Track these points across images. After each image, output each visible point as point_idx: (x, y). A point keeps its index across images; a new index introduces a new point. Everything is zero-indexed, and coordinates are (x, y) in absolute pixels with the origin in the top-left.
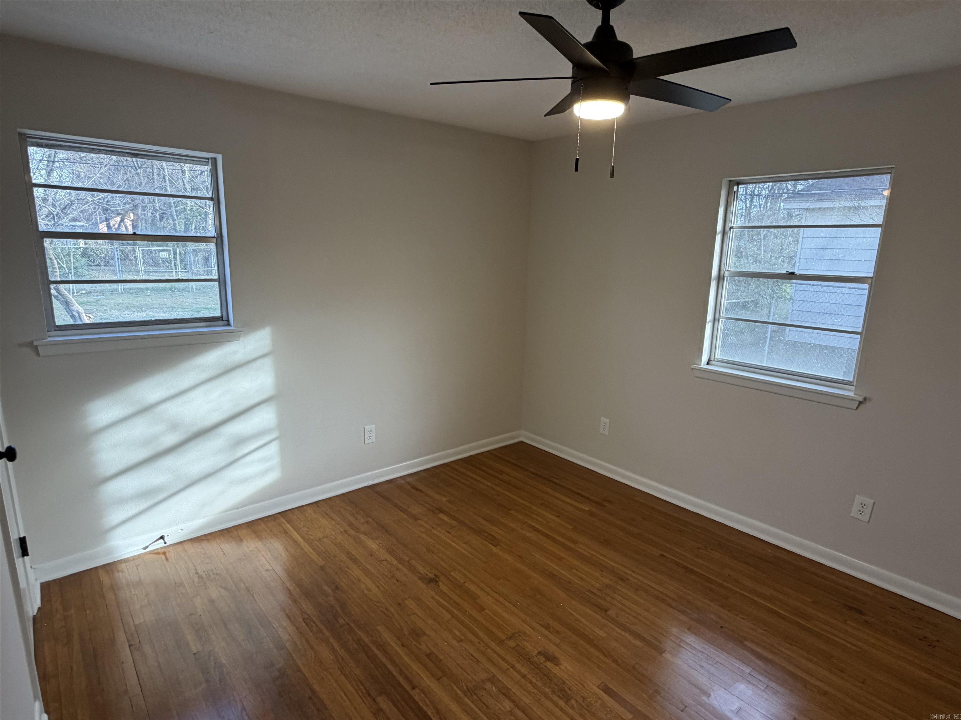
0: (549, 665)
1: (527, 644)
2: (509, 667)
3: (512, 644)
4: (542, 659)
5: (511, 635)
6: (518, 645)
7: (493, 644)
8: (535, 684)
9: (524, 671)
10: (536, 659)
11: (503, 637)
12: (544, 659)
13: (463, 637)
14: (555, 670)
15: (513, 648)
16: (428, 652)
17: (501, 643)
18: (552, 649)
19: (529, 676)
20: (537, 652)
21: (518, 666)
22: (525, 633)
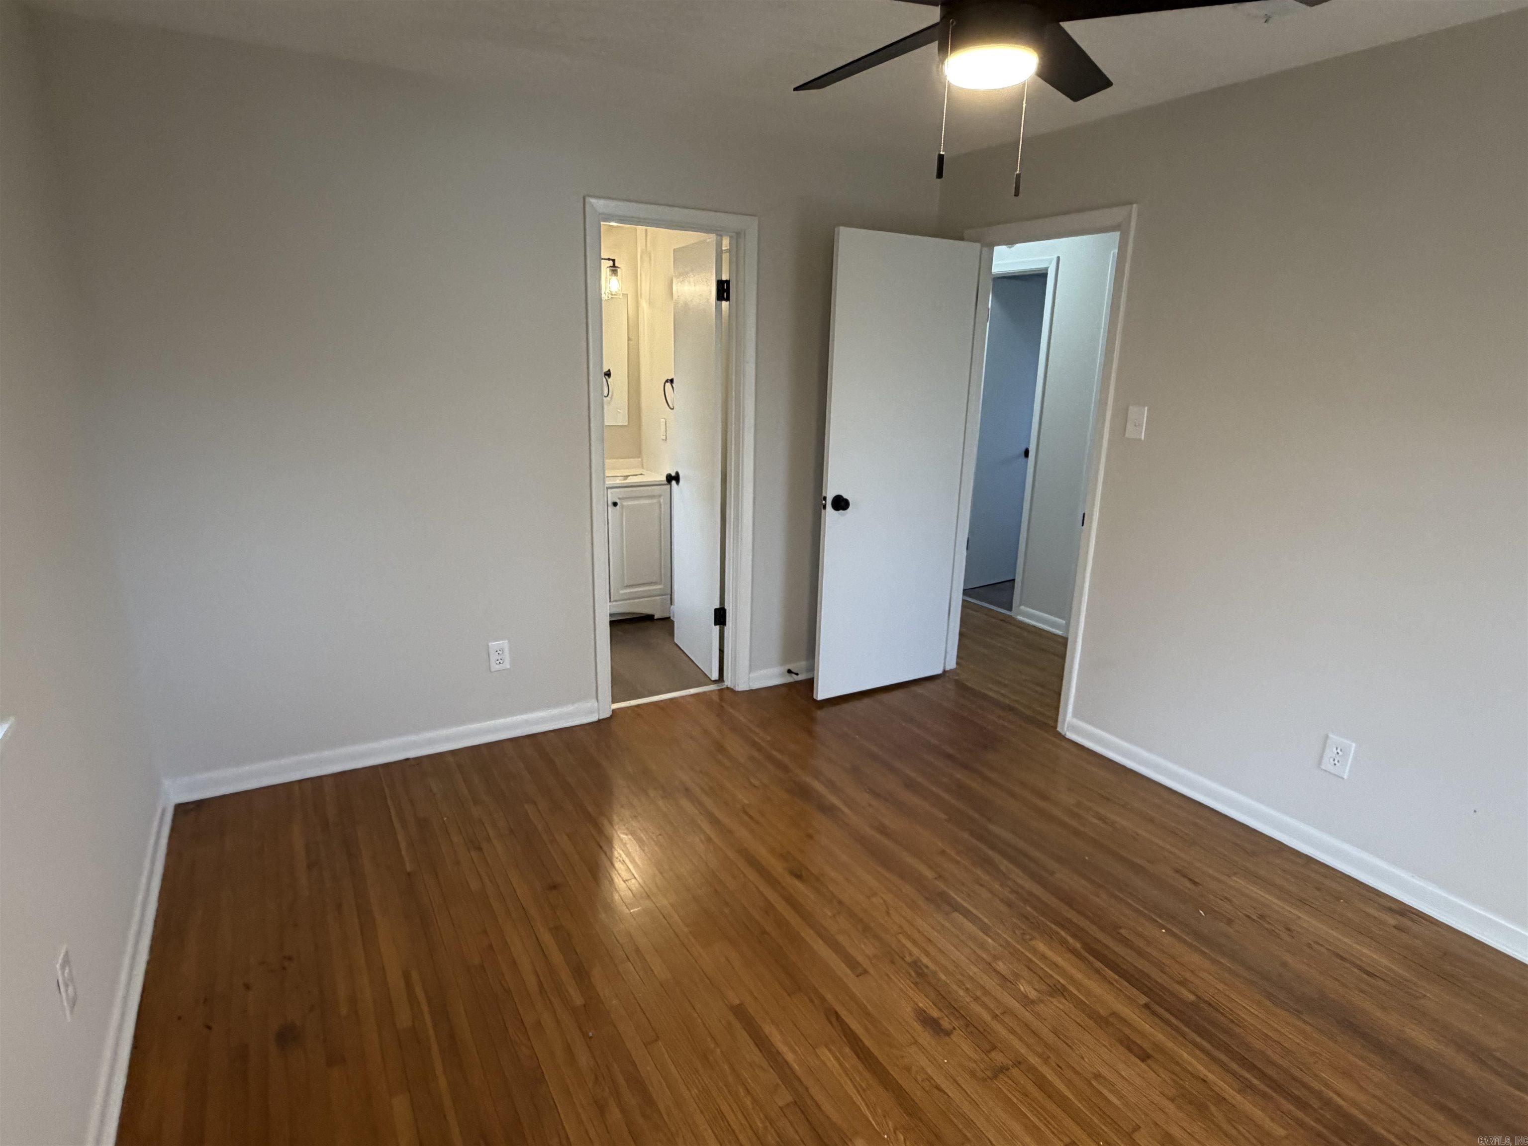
0: (935, 1013)
1: (970, 1053)
2: (1001, 1017)
3: (999, 1058)
4: (946, 1024)
5: (1001, 1076)
6: (987, 1052)
7: (1034, 1060)
8: (960, 987)
9: (977, 1008)
10: (956, 1024)
11: (1015, 1072)
12: (942, 1022)
13: (1094, 1083)
14: (923, 1003)
15: (994, 1048)
16: (1149, 1062)
17: (1019, 1063)
18: (925, 1037)
19: (968, 999)
20: (952, 1036)
21: (987, 1017)
22: (973, 1074)
